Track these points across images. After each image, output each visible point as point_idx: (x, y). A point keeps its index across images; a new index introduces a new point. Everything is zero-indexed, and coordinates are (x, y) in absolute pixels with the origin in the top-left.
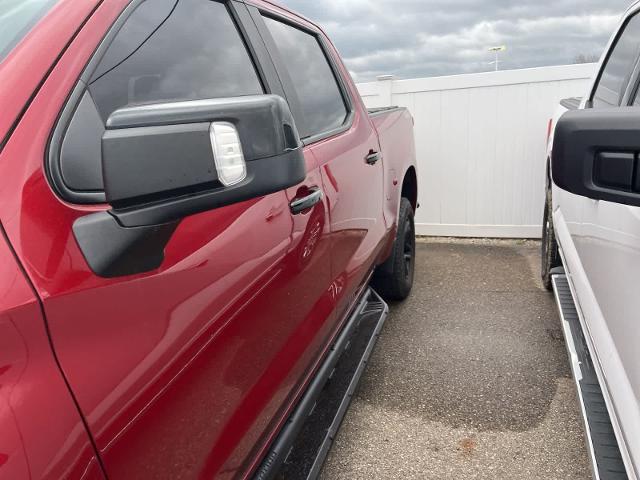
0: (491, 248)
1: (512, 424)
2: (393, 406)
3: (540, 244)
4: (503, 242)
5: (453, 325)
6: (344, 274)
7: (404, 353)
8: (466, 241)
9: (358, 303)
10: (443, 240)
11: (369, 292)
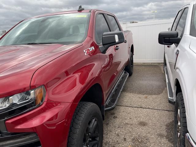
0: (152, 65)
1: (155, 94)
2: (131, 93)
3: (163, 64)
4: (155, 64)
5: (143, 80)
6: (117, 71)
7: (132, 85)
8: (145, 64)
9: (122, 73)
10: (140, 64)
11: (124, 71)
